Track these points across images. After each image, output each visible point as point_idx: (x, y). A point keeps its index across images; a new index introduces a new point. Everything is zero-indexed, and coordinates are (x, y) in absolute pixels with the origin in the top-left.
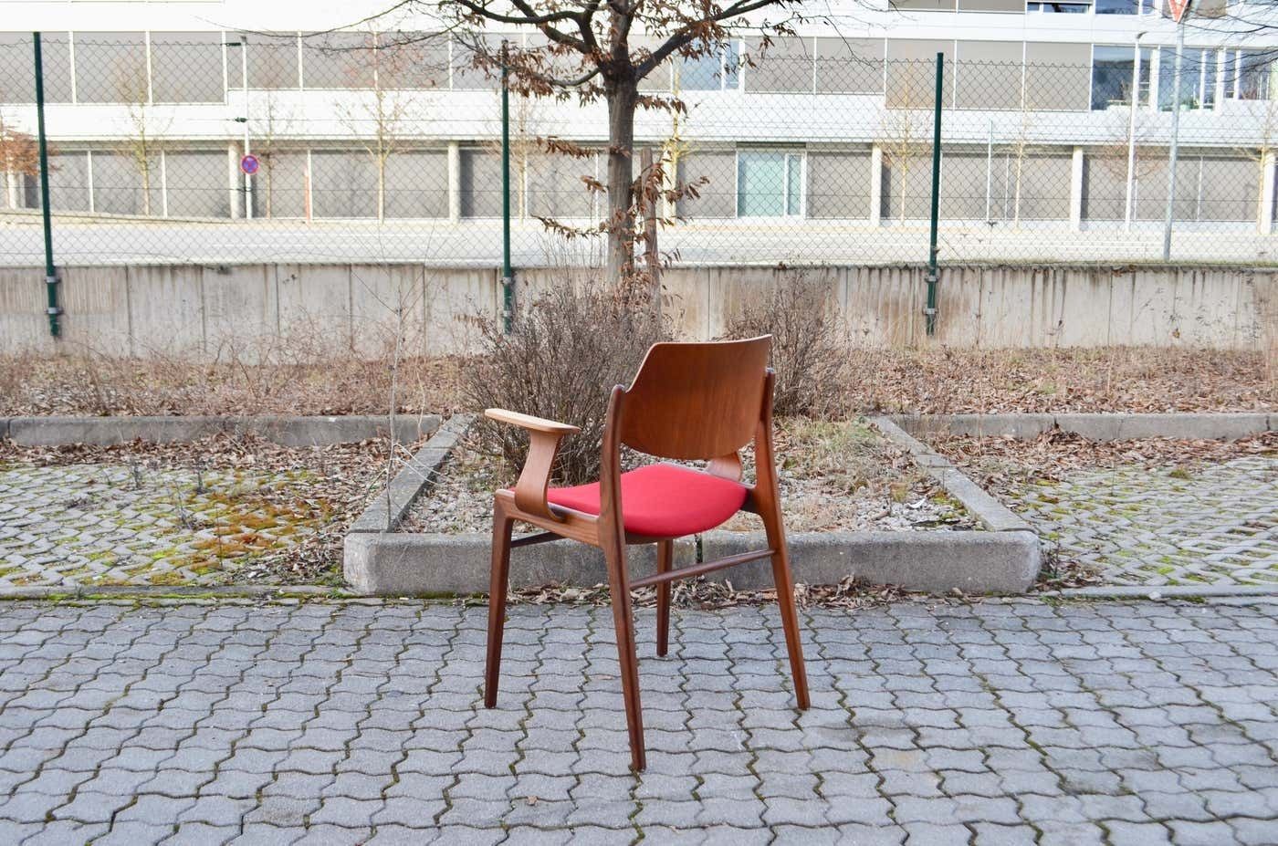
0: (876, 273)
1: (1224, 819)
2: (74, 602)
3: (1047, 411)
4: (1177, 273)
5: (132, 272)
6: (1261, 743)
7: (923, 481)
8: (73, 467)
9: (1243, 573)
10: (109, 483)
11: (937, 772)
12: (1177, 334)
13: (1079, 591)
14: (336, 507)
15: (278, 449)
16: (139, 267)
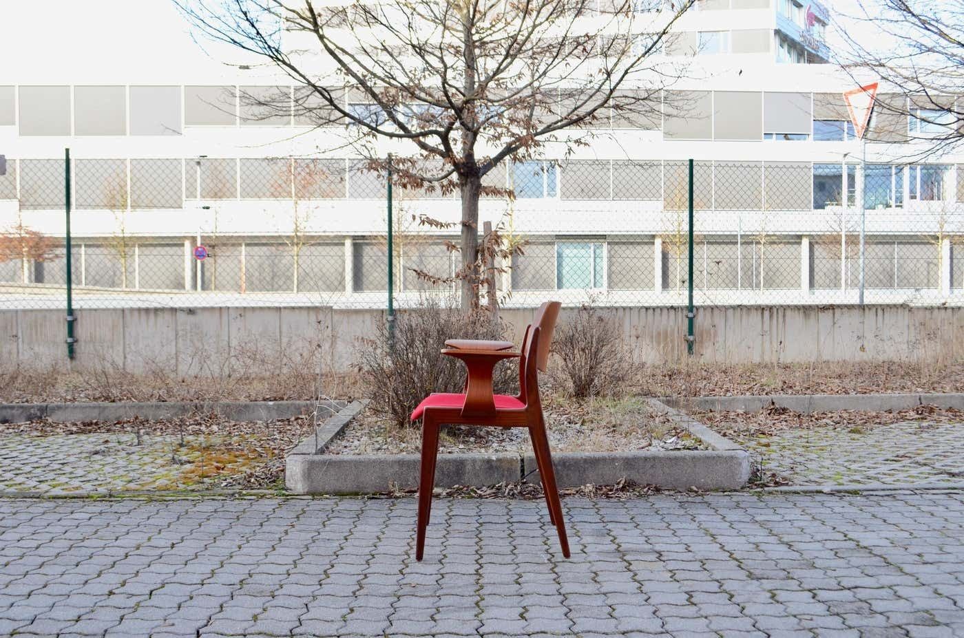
0: (651, 311)
1: (849, 589)
2: (107, 499)
3: (766, 394)
4: (864, 309)
5: (127, 313)
6: (881, 556)
7: (675, 428)
8: (92, 434)
9: (888, 479)
10: (119, 442)
11: (671, 571)
12: (863, 349)
13: (776, 489)
14: (276, 452)
15: (233, 423)
16: (132, 310)
